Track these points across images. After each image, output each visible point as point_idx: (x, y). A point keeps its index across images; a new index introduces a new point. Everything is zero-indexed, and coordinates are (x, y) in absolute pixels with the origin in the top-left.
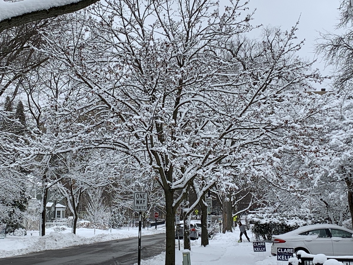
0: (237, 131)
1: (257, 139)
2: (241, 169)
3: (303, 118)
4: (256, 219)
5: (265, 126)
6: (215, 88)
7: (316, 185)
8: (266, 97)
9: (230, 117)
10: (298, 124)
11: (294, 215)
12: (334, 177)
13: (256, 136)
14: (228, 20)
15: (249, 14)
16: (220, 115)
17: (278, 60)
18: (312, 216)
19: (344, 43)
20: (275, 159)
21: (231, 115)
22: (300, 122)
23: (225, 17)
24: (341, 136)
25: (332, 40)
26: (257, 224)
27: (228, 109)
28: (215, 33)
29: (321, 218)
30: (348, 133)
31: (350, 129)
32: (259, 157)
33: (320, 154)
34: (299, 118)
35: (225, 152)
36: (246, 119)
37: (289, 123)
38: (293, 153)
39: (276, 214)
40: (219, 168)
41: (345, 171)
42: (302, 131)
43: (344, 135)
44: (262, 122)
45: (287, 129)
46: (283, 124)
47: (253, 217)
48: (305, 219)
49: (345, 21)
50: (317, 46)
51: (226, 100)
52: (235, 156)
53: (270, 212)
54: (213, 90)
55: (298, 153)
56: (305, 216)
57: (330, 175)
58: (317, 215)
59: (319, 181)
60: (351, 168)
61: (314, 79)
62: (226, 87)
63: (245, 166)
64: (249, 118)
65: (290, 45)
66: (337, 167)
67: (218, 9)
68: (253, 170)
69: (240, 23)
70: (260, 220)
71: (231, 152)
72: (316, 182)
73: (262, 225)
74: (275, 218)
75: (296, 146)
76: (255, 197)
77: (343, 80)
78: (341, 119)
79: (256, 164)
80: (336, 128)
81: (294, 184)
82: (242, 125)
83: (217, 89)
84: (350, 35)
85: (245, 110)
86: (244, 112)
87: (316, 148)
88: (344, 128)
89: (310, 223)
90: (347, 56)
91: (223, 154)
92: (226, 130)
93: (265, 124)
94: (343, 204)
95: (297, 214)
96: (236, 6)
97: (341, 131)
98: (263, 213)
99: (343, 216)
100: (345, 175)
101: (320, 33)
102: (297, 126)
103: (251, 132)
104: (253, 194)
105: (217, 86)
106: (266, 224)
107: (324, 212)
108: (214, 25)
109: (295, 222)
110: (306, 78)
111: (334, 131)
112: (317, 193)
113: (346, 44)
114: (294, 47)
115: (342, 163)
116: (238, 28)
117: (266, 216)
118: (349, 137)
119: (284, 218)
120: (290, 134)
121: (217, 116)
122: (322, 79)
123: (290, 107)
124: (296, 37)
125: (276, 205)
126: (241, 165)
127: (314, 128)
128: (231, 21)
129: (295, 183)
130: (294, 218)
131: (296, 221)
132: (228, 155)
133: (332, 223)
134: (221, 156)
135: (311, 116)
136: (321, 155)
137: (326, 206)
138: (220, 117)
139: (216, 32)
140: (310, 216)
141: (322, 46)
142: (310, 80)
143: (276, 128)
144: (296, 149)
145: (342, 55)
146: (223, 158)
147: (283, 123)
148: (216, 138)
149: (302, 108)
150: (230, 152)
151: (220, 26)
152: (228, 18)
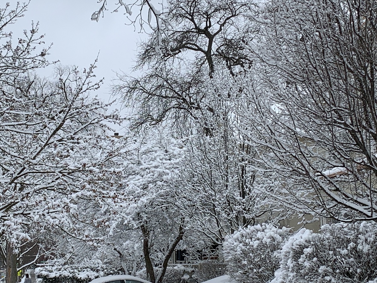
0: (30, 175)
1: (52, 184)
2: (35, 217)
3: (101, 161)
4: (44, 273)
5: (62, 169)
6: (6, 127)
7: (111, 233)
8: (63, 138)
9: (23, 159)
10: (96, 167)
11: (86, 267)
12: (129, 225)
13: (50, 181)
14: (22, 53)
15: (45, 49)
16: (12, 157)
17: (75, 99)
18: (105, 267)
19: (140, 86)
20: (72, 205)
21: (24, 157)
22: (98, 165)
23: (18, 50)
24: (137, 181)
25: (128, 82)
26: (46, 278)
27: (21, 151)
28: (7, 67)
29: (113, 269)
30: (145, 178)
31: (147, 175)
32: (54, 203)
33: (119, 199)
34: (97, 161)
35: (16, 198)
36: (40, 162)
37: (86, 166)
38: (91, 199)
39: (66, 266)
40: (9, 216)
41: (141, 218)
42: (101, 175)
43: (141, 180)
44: (58, 166)
45: (85, 173)
46: (80, 168)
47: (41, 271)
48: (97, 271)
49: (141, 64)
50: (113, 87)
51: (19, 140)
52: (28, 203)
53: (60, 264)
54: (3, 129)
55: (96, 198)
56: (97, 268)
57: (126, 222)
58: (110, 266)
59: (114, 229)
60: (147, 215)
61: (114, 120)
62: (18, 127)
63: (39, 213)
64: (43, 161)
65: (88, 84)
66: (133, 214)
67: (10, 41)
68: (48, 217)
69: (36, 58)
70: (49, 273)
71: (23, 199)
72: (112, 230)
73: (51, 279)
74: (65, 271)
75: (94, 191)
76: (43, 249)
77: (138, 124)
78: (138, 164)
79: (51, 210)
80: (133, 173)
81: (88, 233)
82: (35, 168)
83: (8, 128)
84: (146, 79)
85: (39, 152)
86: (38, 154)
87: (115, 194)
88: (141, 173)
89: (102, 275)
90: (142, 100)
91: (13, 201)
92: (18, 174)
93: (62, 167)
94: (137, 254)
95: (88, 266)
96: (30, 39)
97: (138, 177)
98: (53, 266)
99: (137, 267)
100: (141, 222)
101: (117, 74)
102: (96, 170)
103: (45, 177)
104: (41, 246)
105: (9, 125)
106: (55, 278)
107: (117, 262)
108: (6, 58)
109: (86, 274)
110: (105, 119)
111: (131, 177)
112: (112, 242)
113: (142, 87)
114: (93, 86)
115: (139, 210)
116: (33, 63)
117: (55, 269)
118: (146, 182)
119: (76, 271)
120: (87, 179)
121: (8, 158)
122: (121, 120)
123: (86, 150)
124: (94, 76)
125: (67, 257)
126: (35, 213)
127: (112, 172)
128: (25, 55)
129: (89, 231)
130: (86, 270)
131: (88, 273)
132: (20, 201)
133: (125, 274)
134: (11, 203)
135: (110, 160)
136: (119, 201)
137: (120, 256)
138: (11, 159)
139: (8, 65)
140: (102, 268)
141: (118, 87)
142: (109, 121)
143: (73, 172)
144: (94, 194)
145: (138, 98)
146: (13, 205)
147: (81, 166)
148: (7, 183)
149: (98, 151)
150: (21, 198)
151: (13, 59)
152: (22, 52)
